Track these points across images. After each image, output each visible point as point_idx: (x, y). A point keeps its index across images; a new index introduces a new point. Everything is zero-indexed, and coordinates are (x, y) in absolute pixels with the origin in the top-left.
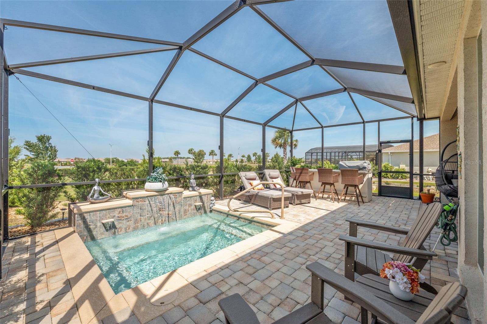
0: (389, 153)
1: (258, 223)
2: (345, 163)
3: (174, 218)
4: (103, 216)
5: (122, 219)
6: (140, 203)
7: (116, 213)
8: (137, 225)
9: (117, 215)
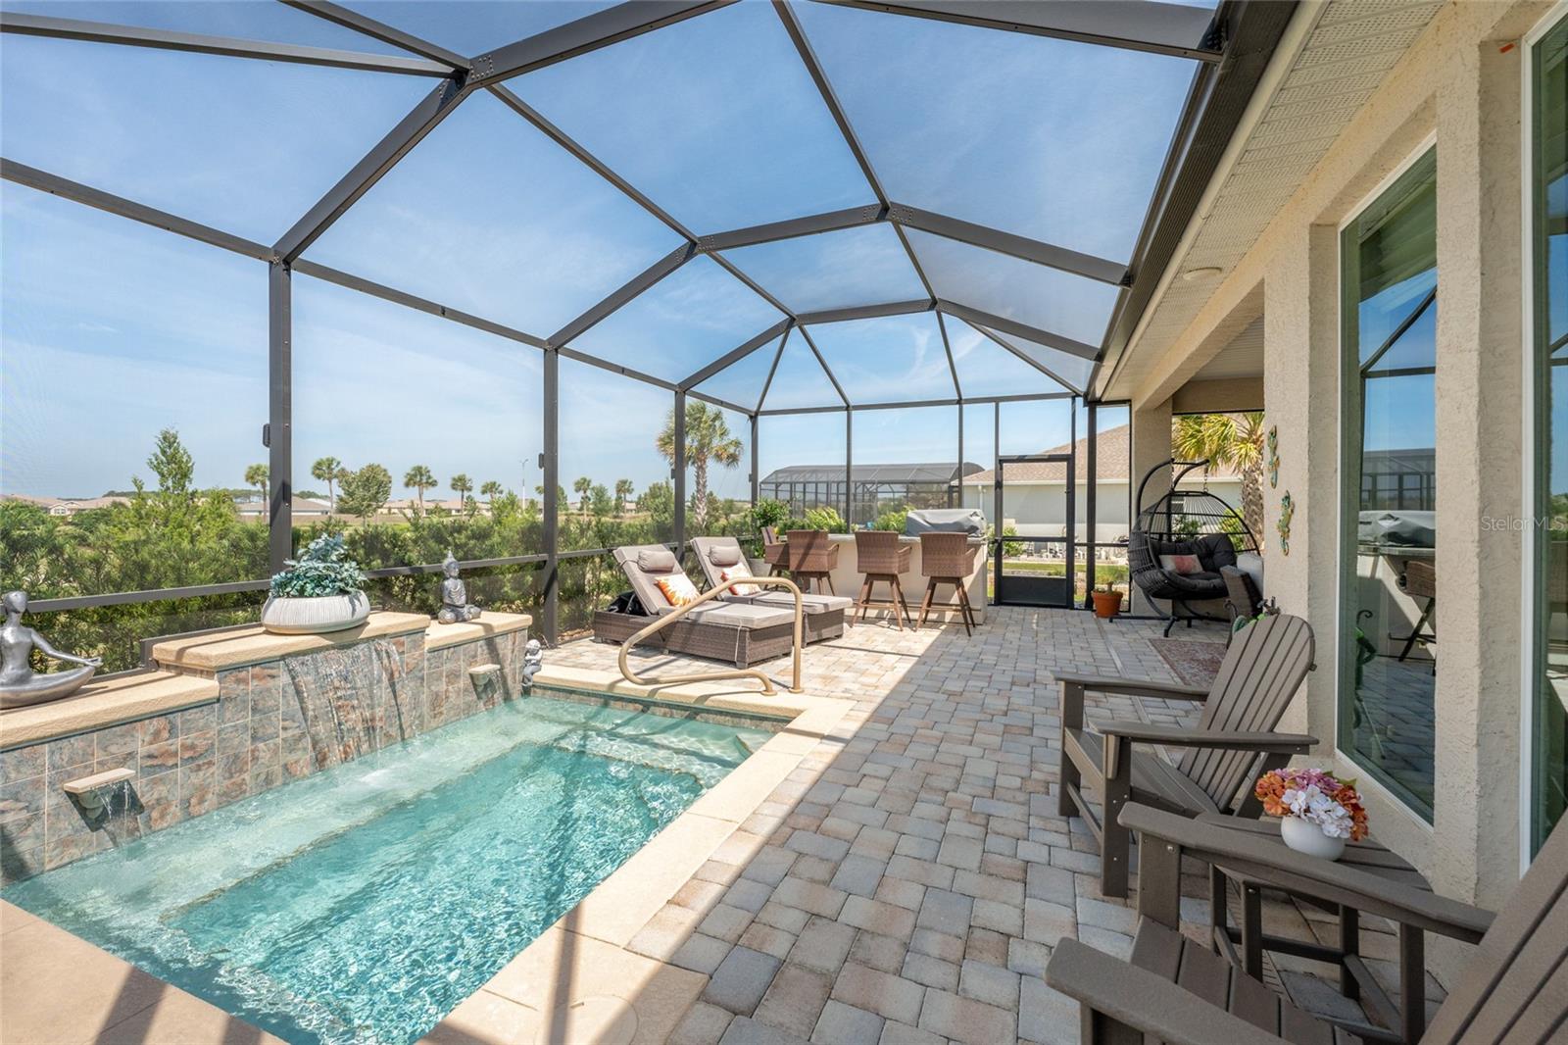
0: (980, 488)
1: (721, 713)
2: (923, 517)
3: (394, 731)
4: (71, 761)
5: (170, 763)
6: (253, 685)
7: (140, 743)
8: (237, 779)
9: (142, 750)
